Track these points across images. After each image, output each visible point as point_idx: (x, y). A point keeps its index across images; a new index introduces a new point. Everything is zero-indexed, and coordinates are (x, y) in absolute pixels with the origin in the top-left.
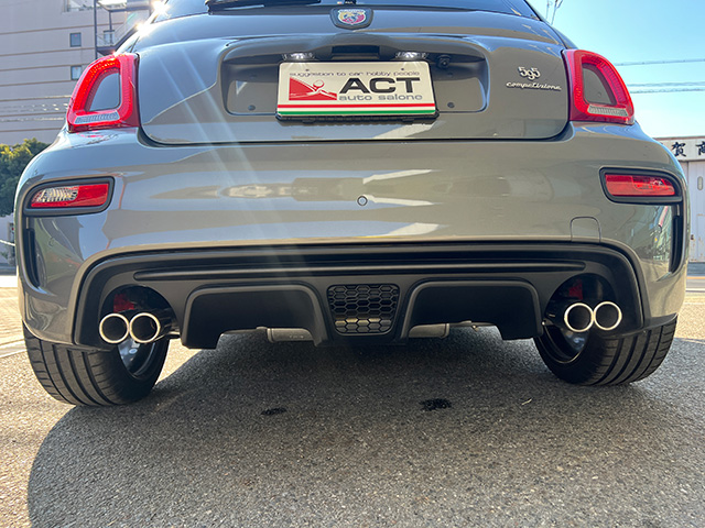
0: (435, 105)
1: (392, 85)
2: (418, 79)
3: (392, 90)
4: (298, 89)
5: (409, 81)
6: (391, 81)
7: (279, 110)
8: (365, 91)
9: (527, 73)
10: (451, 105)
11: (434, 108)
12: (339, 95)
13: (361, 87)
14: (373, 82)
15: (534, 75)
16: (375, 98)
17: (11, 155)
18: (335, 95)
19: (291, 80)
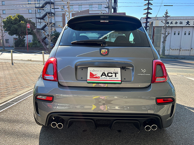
0: (121, 81)
1: (112, 75)
2: (118, 73)
3: (112, 76)
4: (92, 75)
5: (116, 73)
6: (112, 73)
7: (88, 81)
8: (106, 76)
9: (143, 71)
10: (125, 79)
11: (120, 82)
12: (100, 77)
13: (105, 75)
14: (108, 73)
15: (144, 71)
16: (108, 78)
17: (13, 19)
18: (99, 77)
19: (90, 72)
